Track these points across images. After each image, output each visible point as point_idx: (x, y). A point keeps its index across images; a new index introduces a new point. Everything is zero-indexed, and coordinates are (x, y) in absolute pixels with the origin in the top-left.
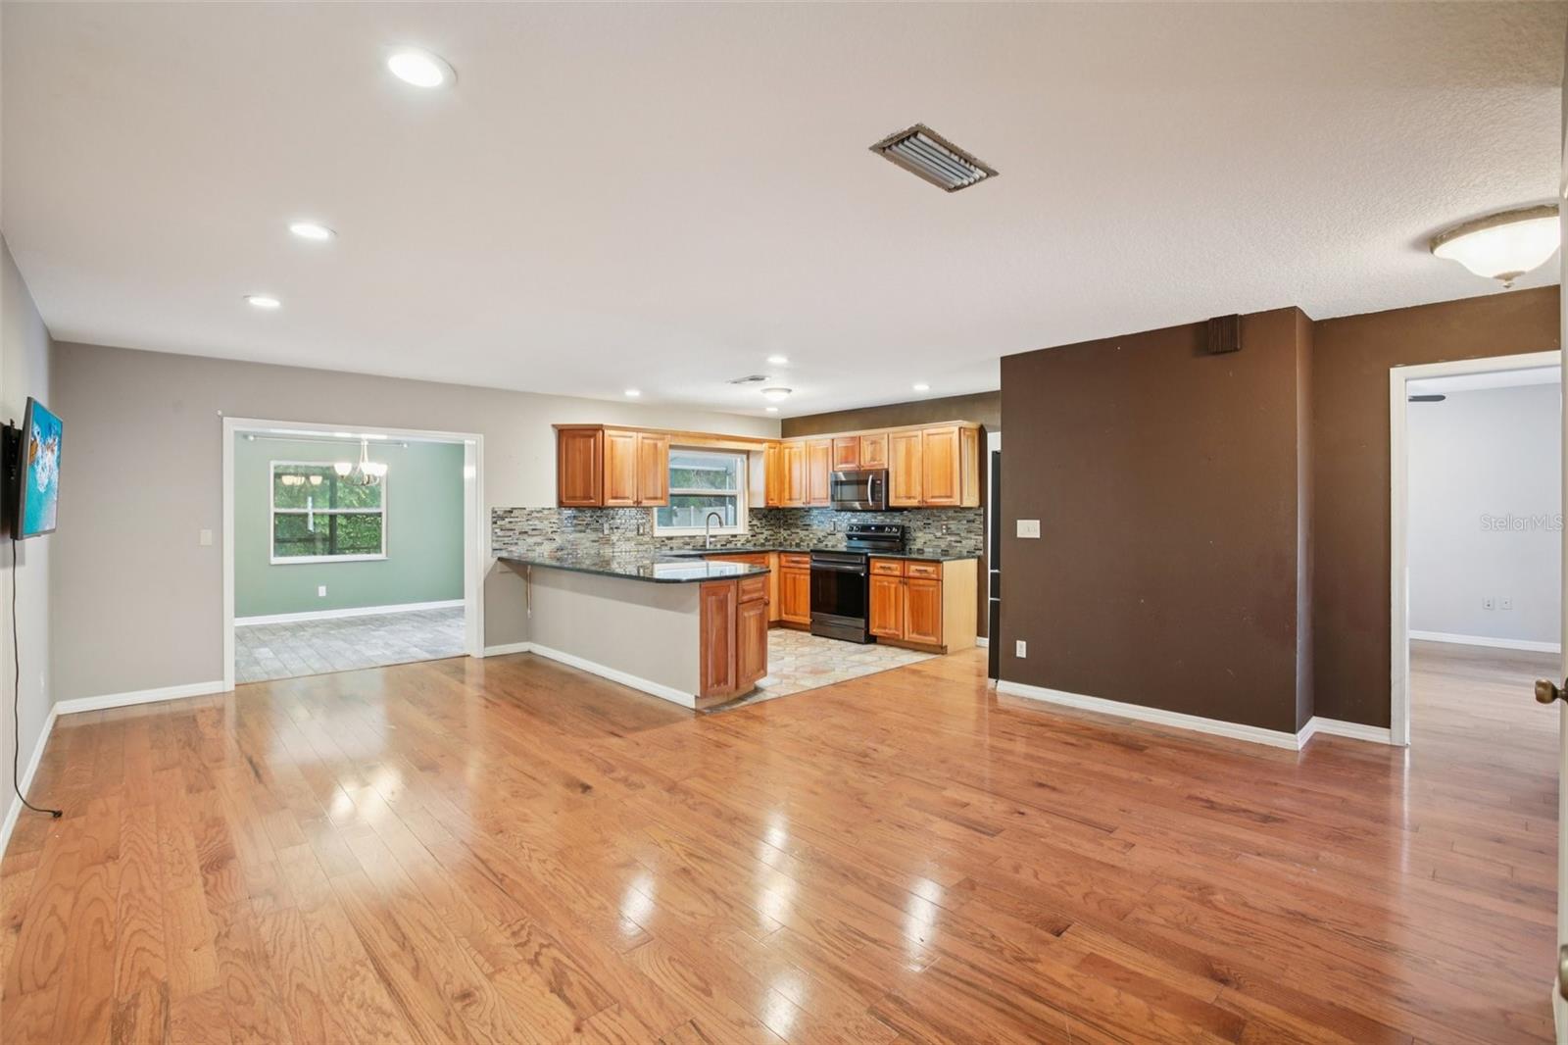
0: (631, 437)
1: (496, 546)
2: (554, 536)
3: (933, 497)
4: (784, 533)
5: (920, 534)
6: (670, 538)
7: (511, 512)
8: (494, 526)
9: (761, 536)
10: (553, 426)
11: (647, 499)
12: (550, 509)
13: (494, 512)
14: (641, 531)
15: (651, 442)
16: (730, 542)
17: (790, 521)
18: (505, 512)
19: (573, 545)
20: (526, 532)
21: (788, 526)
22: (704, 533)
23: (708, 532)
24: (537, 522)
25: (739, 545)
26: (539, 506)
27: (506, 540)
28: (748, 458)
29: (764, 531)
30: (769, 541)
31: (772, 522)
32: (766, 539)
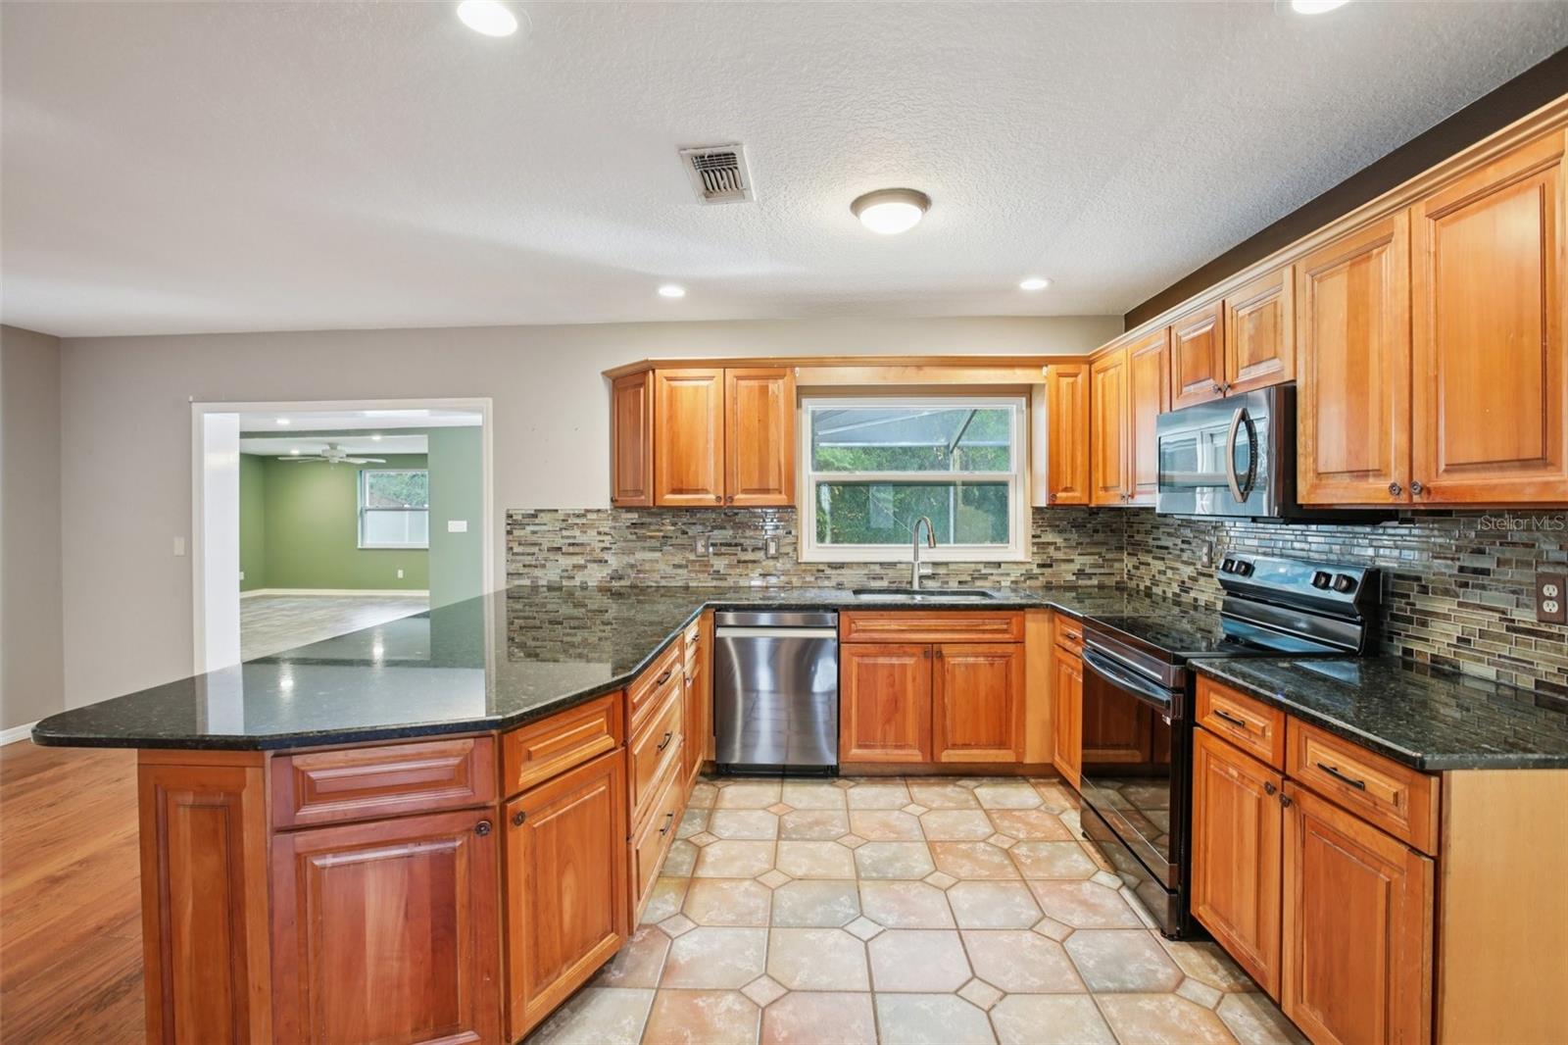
0: (711, 378)
1: (513, 568)
2: (606, 556)
3: (1452, 468)
4: (1129, 562)
5: (1444, 605)
6: (840, 566)
7: (535, 516)
8: (511, 538)
9: (1064, 567)
10: (604, 373)
11: (746, 491)
12: (599, 511)
13: (510, 516)
14: (772, 551)
15: (755, 383)
16: (984, 577)
17: (1138, 537)
18: (525, 516)
19: (639, 572)
20: (560, 549)
21: (1136, 547)
22: (910, 557)
23: (916, 557)
24: (577, 533)
25: (1006, 583)
26: (580, 506)
27: (528, 560)
28: (1030, 405)
29: (1076, 557)
30: (1090, 576)
31: (1099, 537)
32: (1080, 574)
